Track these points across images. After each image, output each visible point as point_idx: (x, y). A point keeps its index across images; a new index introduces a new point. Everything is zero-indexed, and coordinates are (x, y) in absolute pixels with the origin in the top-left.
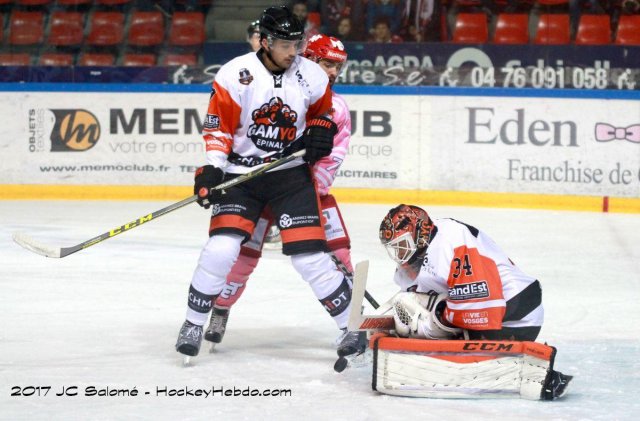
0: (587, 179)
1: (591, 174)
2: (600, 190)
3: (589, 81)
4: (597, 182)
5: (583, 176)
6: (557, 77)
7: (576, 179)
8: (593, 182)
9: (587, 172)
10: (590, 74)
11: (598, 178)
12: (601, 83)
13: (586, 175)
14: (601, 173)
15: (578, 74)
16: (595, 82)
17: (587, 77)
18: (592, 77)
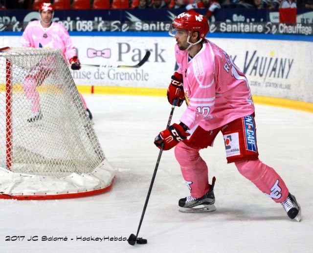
0: (84, 77)
1: (86, 75)
2: (90, 82)
3: (84, 27)
4: (88, 78)
5: (82, 76)
6: (69, 26)
7: (79, 76)
8: (86, 79)
9: (84, 73)
10: (85, 24)
11: (89, 76)
12: (90, 28)
13: (83, 75)
14: (90, 73)
15: (79, 24)
16: (87, 28)
17: (83, 25)
18: (86, 26)
